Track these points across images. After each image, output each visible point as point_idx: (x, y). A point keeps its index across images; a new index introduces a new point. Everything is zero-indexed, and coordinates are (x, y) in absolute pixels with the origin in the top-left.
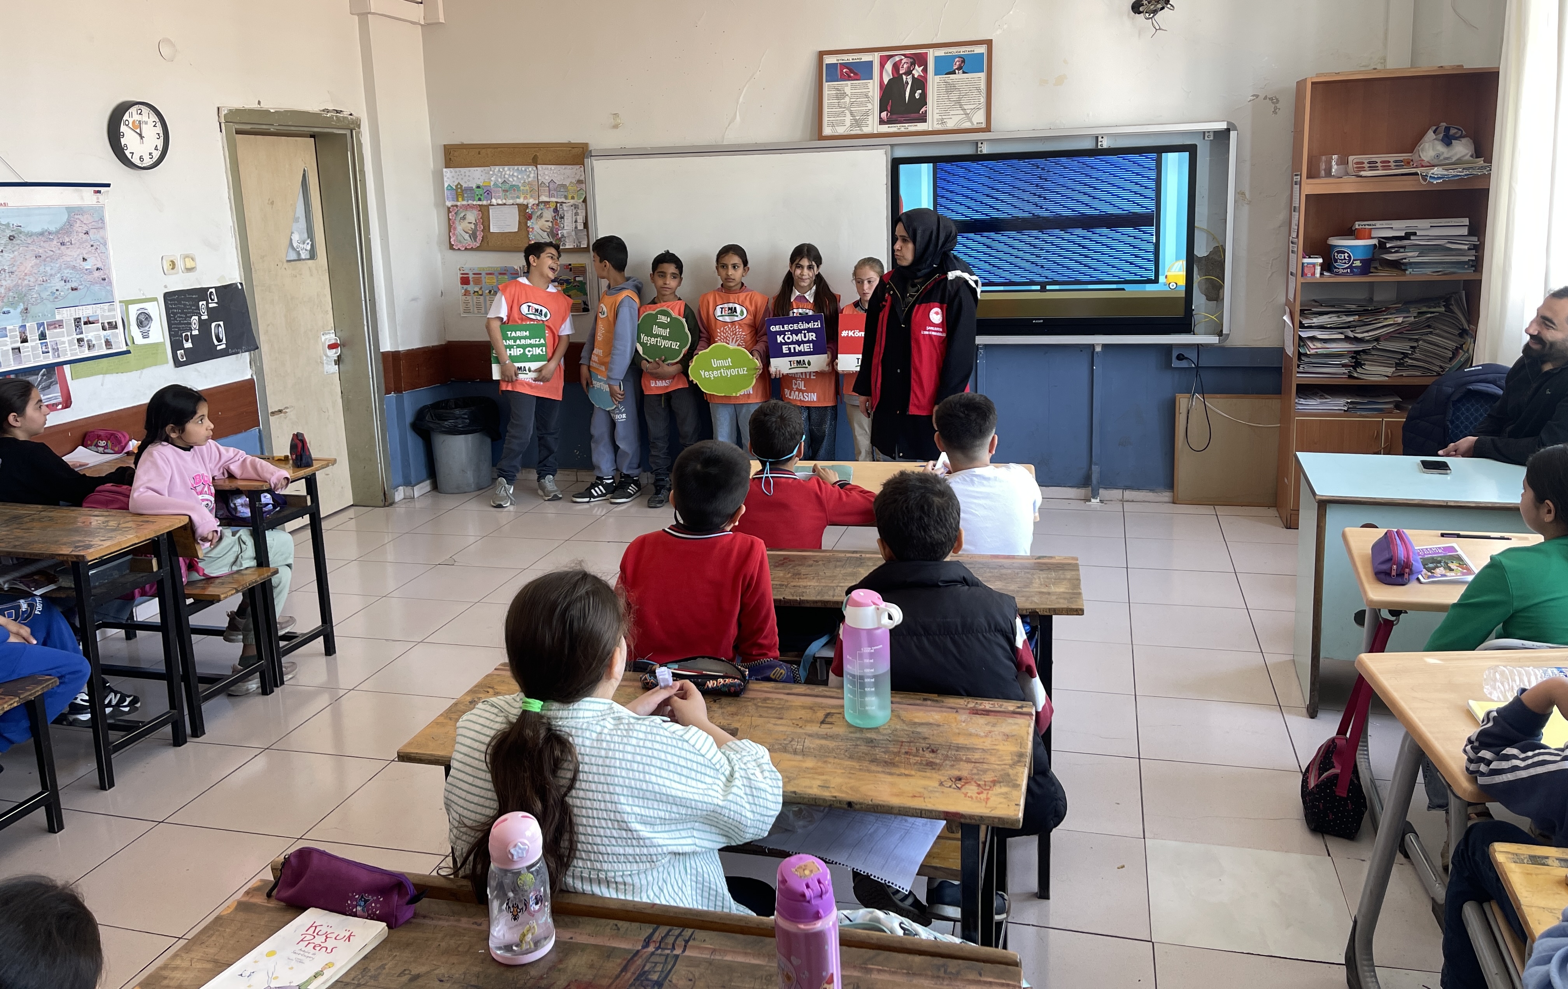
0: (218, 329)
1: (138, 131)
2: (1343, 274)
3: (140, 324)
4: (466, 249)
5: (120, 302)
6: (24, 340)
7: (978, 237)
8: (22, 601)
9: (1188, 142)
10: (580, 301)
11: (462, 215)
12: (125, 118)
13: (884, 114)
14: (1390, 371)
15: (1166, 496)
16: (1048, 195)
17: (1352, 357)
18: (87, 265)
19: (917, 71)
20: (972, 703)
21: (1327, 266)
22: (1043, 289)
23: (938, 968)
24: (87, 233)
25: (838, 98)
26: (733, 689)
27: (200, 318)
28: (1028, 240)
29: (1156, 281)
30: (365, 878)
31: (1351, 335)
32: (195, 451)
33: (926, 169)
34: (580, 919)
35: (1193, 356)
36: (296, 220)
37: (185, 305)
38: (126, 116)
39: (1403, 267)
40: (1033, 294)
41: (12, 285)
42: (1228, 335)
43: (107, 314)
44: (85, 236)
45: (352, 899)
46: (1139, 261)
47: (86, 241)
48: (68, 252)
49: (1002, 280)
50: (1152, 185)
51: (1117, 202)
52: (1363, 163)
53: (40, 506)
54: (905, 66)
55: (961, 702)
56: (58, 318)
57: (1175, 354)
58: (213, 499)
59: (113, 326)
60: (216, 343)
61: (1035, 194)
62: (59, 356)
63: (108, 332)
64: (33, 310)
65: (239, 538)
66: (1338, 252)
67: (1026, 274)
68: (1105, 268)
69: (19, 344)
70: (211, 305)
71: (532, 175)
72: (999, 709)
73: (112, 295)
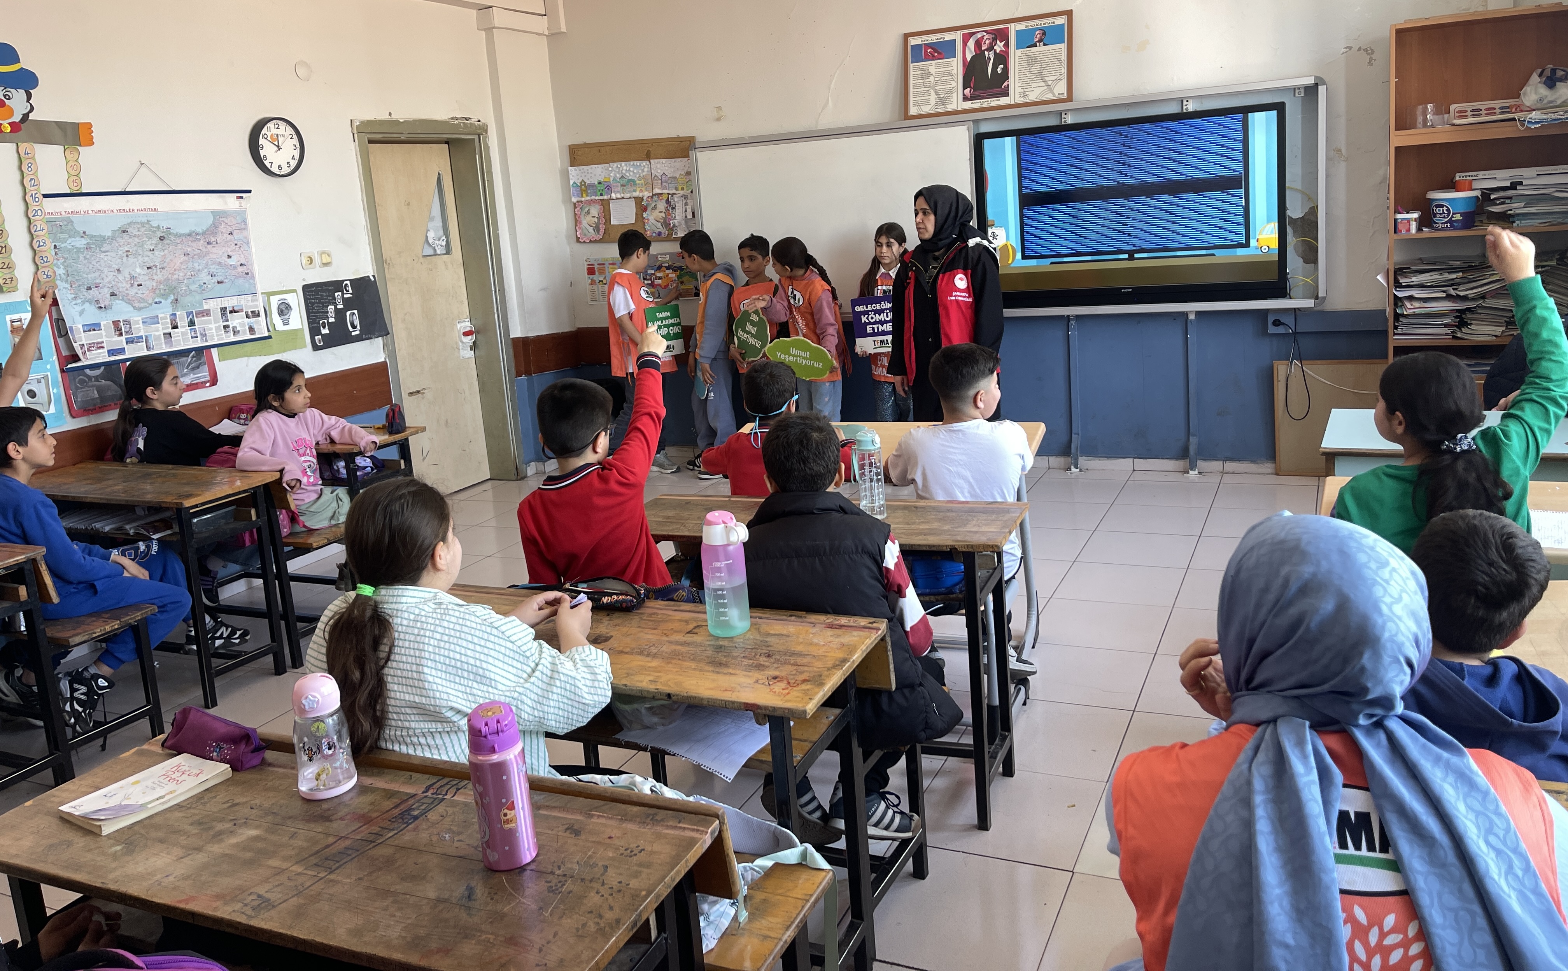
0: (353, 317)
1: (276, 143)
2: (1443, 229)
3: (281, 313)
4: (591, 241)
5: (262, 293)
6: (175, 327)
7: (1063, 208)
8: (141, 543)
9: (1277, 99)
10: (692, 287)
11: (586, 210)
12: (263, 132)
13: (967, 91)
14: (1499, 330)
15: (1268, 467)
16: (1133, 162)
17: (1456, 317)
18: (231, 262)
19: (999, 47)
20: (830, 619)
21: (1426, 221)
22: (1131, 258)
23: (648, 816)
24: (231, 233)
25: (923, 78)
26: (624, 605)
27: (336, 307)
28: (1115, 208)
29: (1247, 245)
30: (222, 729)
31: (1453, 292)
32: (299, 418)
33: (1009, 142)
34: (386, 771)
35: (1289, 320)
36: (431, 219)
37: (322, 295)
38: (264, 131)
39: (1511, 219)
40: (1121, 263)
41: (162, 279)
42: (1324, 298)
43: (250, 303)
44: (230, 237)
45: (211, 746)
46: (1228, 225)
47: (231, 240)
48: (214, 250)
49: (1089, 250)
50: (1239, 146)
51: (1203, 165)
52: (1466, 111)
53: (170, 466)
54: (987, 42)
55: (822, 618)
56: (206, 307)
57: (1271, 320)
58: (315, 461)
59: (256, 314)
60: (351, 329)
61: (1119, 162)
62: (206, 341)
63: (252, 320)
64: (183, 300)
65: (337, 495)
66: (1437, 206)
67: (1113, 243)
68: (1194, 234)
69: (170, 330)
70: (346, 296)
71: (646, 170)
72: (852, 624)
73: (255, 287)
